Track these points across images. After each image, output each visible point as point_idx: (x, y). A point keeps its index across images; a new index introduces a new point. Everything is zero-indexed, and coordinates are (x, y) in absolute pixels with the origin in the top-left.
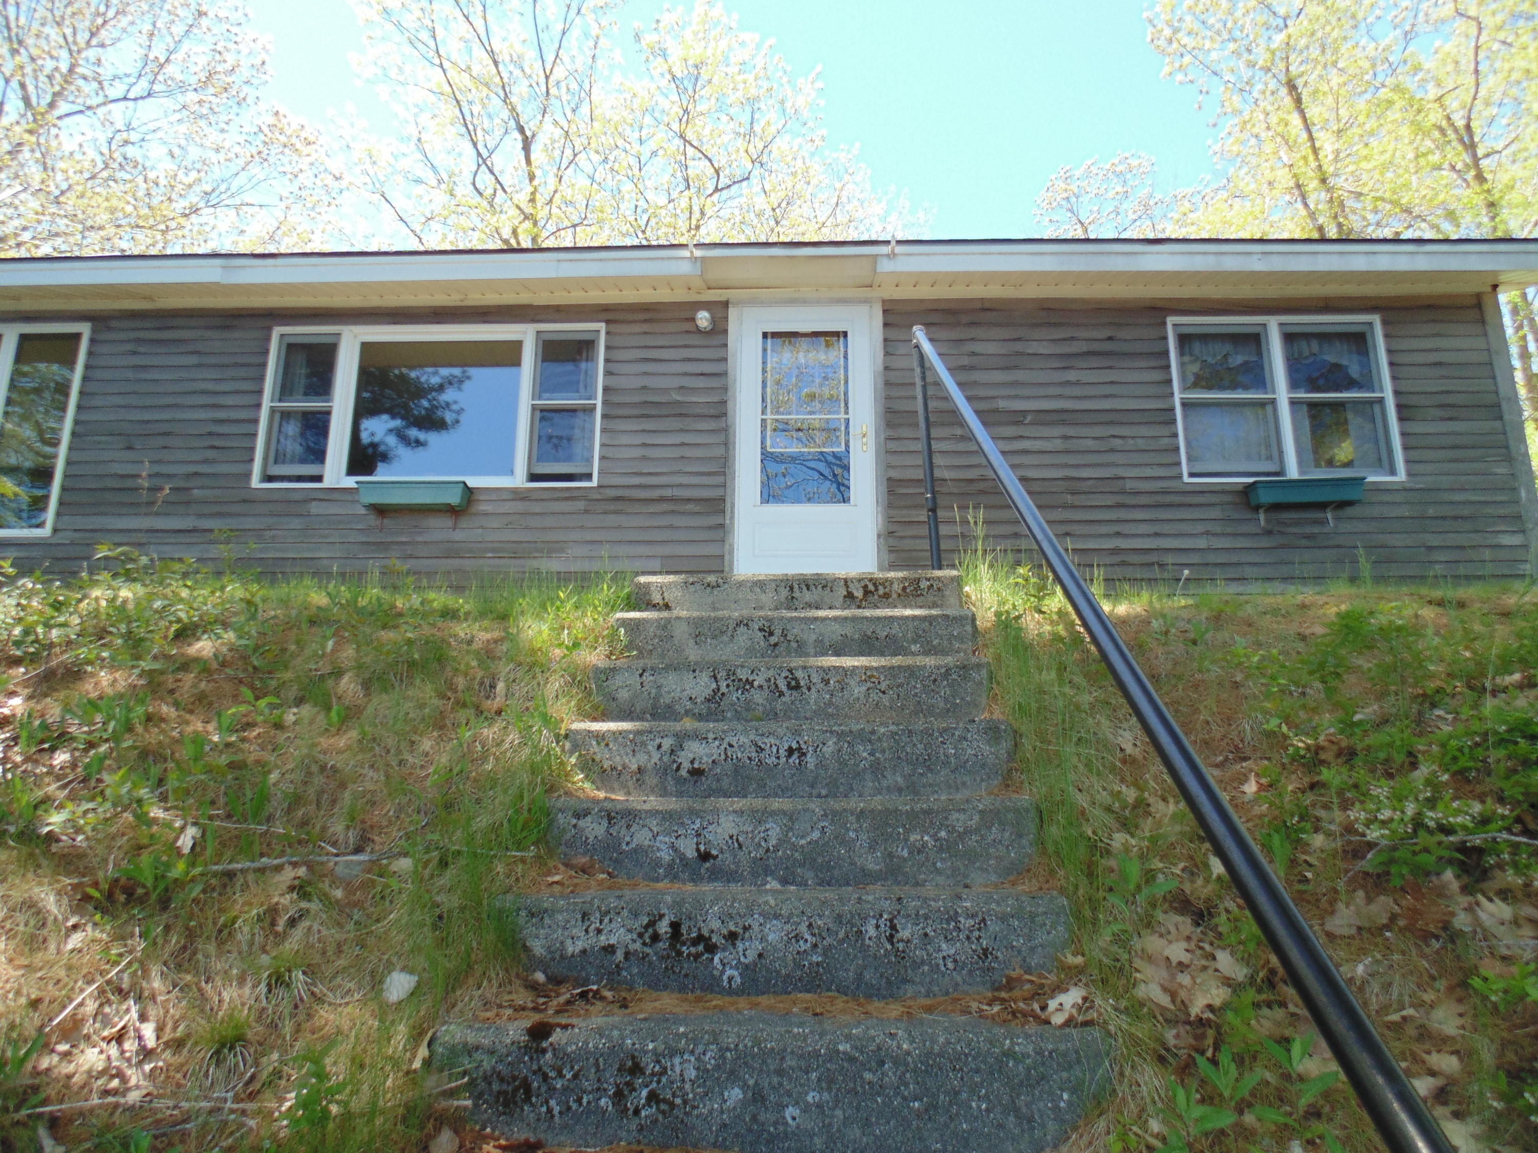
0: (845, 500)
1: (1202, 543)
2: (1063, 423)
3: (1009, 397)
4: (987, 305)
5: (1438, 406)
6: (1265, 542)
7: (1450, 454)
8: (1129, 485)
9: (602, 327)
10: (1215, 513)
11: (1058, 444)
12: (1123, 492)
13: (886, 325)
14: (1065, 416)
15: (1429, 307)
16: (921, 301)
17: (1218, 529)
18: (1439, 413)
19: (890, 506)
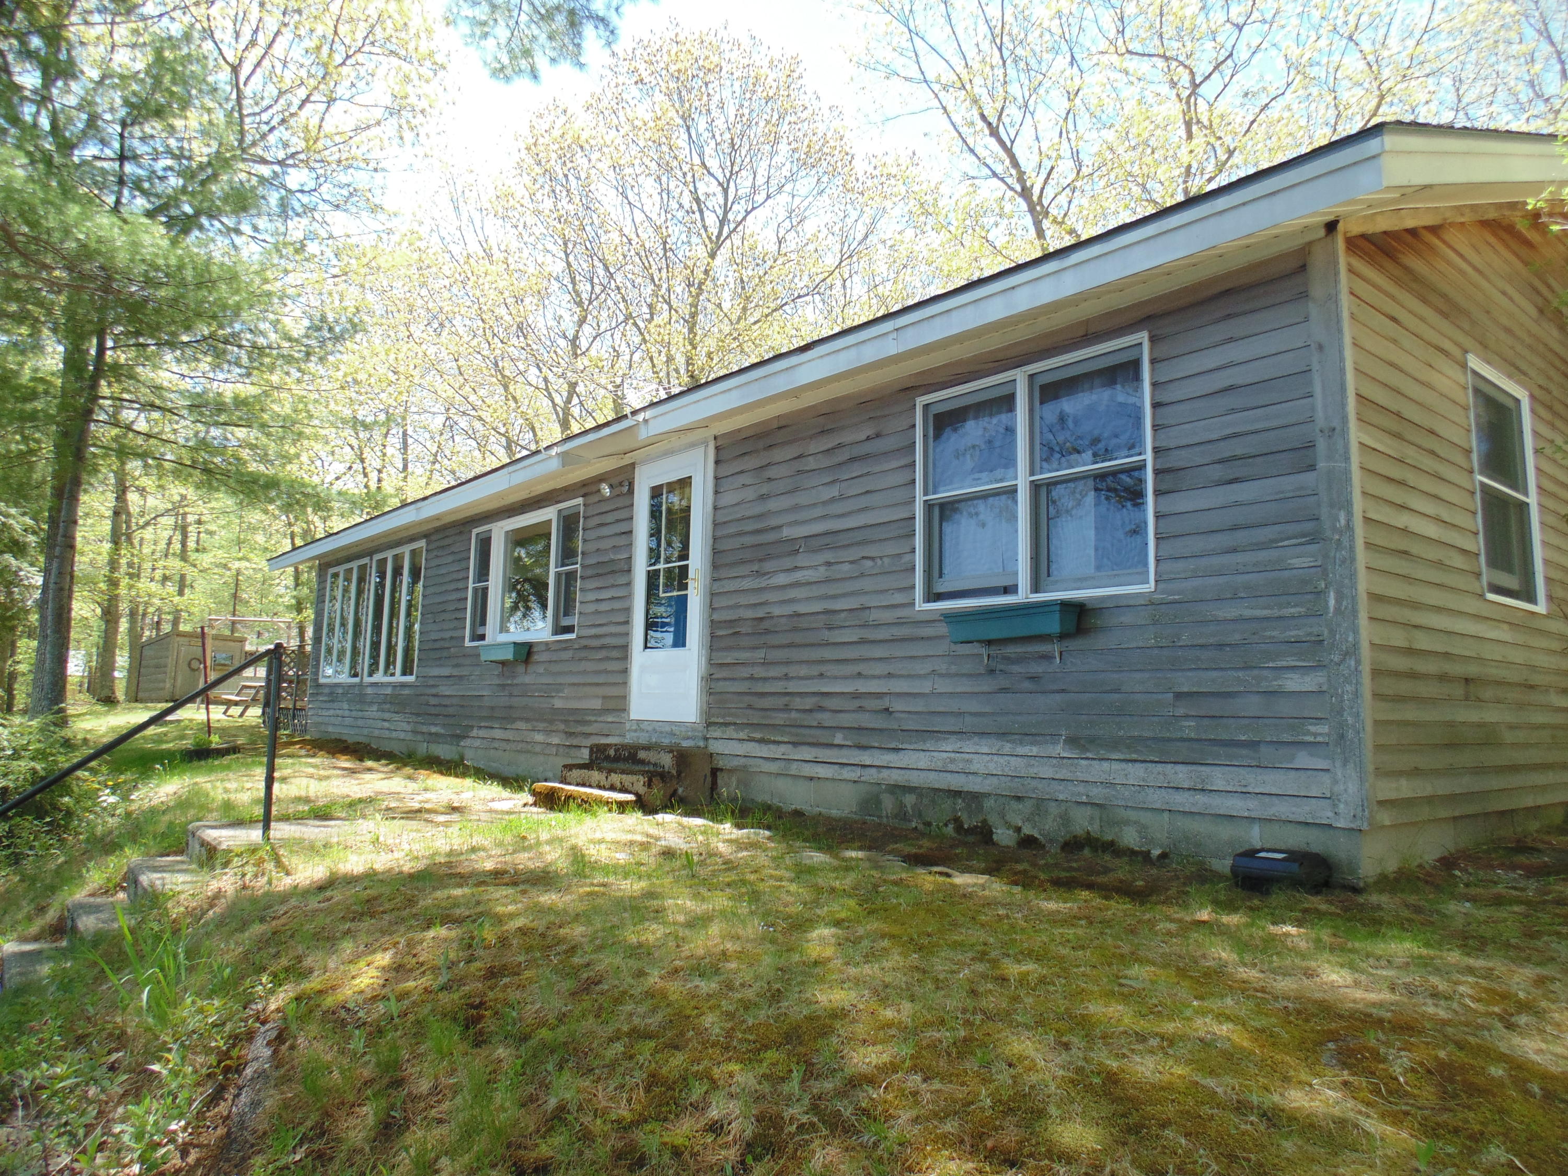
0: (684, 645)
1: (925, 687)
2: (827, 547)
3: (796, 523)
4: (783, 423)
5: (1220, 462)
6: (986, 685)
7: (1225, 540)
8: (874, 615)
9: (580, 500)
10: (942, 648)
11: (822, 573)
12: (864, 626)
13: (717, 462)
14: (827, 540)
15: (1228, 292)
16: (739, 430)
17: (942, 667)
18: (1217, 472)
19: (711, 649)
